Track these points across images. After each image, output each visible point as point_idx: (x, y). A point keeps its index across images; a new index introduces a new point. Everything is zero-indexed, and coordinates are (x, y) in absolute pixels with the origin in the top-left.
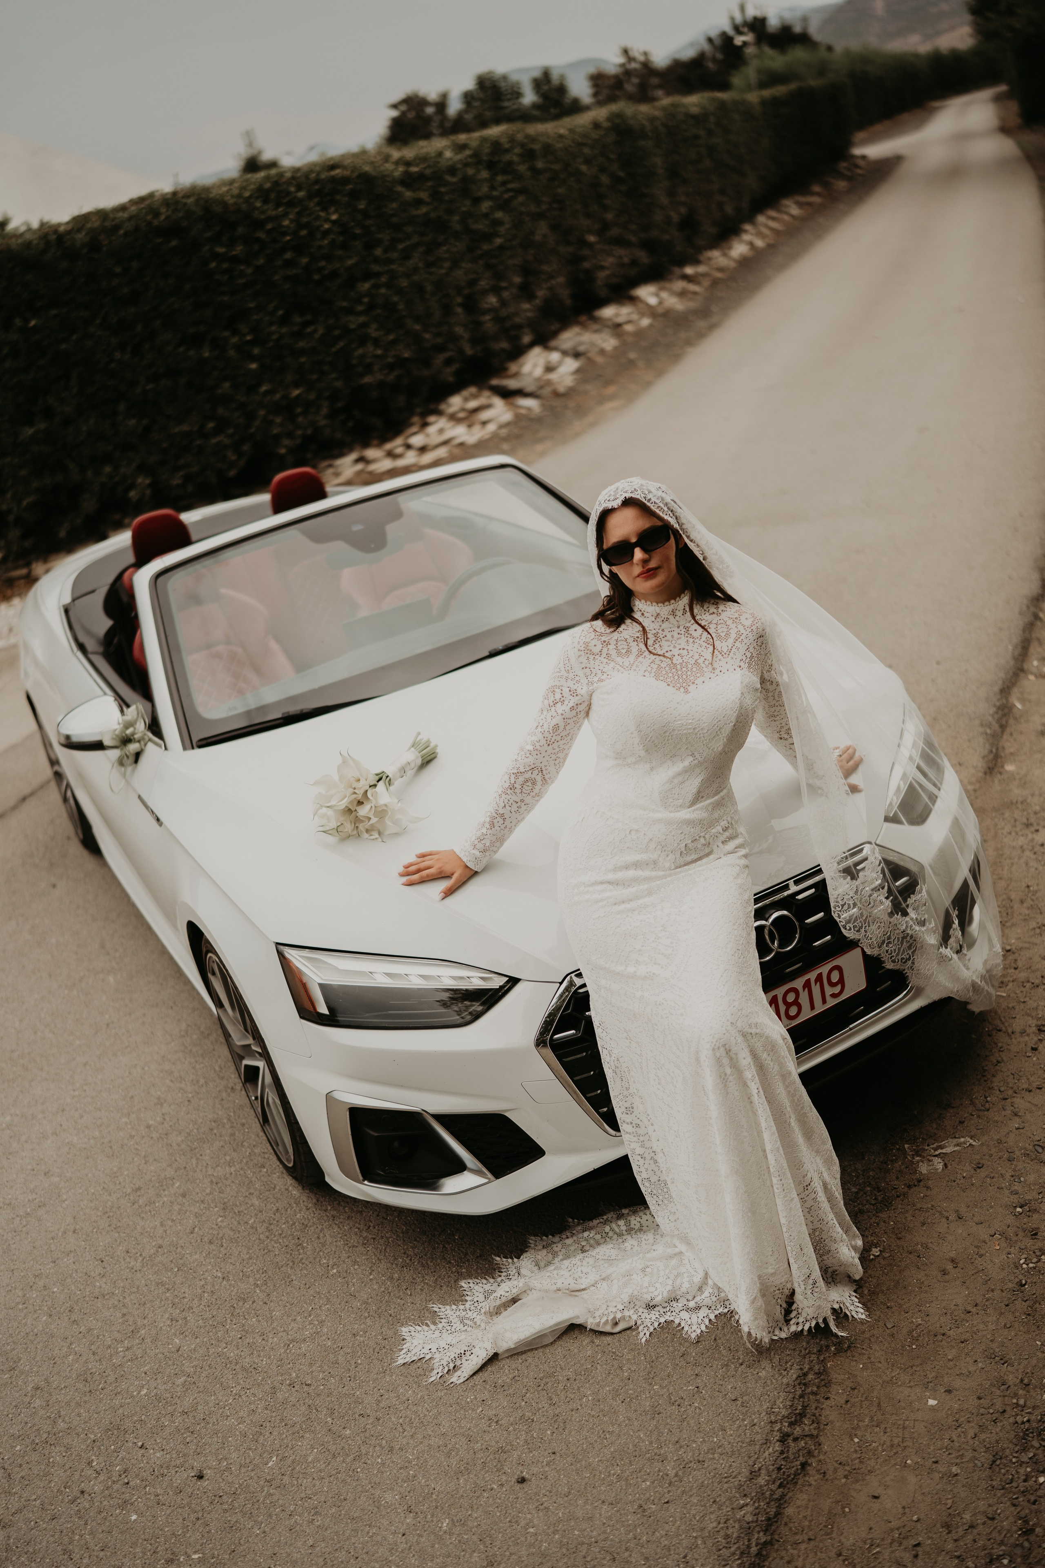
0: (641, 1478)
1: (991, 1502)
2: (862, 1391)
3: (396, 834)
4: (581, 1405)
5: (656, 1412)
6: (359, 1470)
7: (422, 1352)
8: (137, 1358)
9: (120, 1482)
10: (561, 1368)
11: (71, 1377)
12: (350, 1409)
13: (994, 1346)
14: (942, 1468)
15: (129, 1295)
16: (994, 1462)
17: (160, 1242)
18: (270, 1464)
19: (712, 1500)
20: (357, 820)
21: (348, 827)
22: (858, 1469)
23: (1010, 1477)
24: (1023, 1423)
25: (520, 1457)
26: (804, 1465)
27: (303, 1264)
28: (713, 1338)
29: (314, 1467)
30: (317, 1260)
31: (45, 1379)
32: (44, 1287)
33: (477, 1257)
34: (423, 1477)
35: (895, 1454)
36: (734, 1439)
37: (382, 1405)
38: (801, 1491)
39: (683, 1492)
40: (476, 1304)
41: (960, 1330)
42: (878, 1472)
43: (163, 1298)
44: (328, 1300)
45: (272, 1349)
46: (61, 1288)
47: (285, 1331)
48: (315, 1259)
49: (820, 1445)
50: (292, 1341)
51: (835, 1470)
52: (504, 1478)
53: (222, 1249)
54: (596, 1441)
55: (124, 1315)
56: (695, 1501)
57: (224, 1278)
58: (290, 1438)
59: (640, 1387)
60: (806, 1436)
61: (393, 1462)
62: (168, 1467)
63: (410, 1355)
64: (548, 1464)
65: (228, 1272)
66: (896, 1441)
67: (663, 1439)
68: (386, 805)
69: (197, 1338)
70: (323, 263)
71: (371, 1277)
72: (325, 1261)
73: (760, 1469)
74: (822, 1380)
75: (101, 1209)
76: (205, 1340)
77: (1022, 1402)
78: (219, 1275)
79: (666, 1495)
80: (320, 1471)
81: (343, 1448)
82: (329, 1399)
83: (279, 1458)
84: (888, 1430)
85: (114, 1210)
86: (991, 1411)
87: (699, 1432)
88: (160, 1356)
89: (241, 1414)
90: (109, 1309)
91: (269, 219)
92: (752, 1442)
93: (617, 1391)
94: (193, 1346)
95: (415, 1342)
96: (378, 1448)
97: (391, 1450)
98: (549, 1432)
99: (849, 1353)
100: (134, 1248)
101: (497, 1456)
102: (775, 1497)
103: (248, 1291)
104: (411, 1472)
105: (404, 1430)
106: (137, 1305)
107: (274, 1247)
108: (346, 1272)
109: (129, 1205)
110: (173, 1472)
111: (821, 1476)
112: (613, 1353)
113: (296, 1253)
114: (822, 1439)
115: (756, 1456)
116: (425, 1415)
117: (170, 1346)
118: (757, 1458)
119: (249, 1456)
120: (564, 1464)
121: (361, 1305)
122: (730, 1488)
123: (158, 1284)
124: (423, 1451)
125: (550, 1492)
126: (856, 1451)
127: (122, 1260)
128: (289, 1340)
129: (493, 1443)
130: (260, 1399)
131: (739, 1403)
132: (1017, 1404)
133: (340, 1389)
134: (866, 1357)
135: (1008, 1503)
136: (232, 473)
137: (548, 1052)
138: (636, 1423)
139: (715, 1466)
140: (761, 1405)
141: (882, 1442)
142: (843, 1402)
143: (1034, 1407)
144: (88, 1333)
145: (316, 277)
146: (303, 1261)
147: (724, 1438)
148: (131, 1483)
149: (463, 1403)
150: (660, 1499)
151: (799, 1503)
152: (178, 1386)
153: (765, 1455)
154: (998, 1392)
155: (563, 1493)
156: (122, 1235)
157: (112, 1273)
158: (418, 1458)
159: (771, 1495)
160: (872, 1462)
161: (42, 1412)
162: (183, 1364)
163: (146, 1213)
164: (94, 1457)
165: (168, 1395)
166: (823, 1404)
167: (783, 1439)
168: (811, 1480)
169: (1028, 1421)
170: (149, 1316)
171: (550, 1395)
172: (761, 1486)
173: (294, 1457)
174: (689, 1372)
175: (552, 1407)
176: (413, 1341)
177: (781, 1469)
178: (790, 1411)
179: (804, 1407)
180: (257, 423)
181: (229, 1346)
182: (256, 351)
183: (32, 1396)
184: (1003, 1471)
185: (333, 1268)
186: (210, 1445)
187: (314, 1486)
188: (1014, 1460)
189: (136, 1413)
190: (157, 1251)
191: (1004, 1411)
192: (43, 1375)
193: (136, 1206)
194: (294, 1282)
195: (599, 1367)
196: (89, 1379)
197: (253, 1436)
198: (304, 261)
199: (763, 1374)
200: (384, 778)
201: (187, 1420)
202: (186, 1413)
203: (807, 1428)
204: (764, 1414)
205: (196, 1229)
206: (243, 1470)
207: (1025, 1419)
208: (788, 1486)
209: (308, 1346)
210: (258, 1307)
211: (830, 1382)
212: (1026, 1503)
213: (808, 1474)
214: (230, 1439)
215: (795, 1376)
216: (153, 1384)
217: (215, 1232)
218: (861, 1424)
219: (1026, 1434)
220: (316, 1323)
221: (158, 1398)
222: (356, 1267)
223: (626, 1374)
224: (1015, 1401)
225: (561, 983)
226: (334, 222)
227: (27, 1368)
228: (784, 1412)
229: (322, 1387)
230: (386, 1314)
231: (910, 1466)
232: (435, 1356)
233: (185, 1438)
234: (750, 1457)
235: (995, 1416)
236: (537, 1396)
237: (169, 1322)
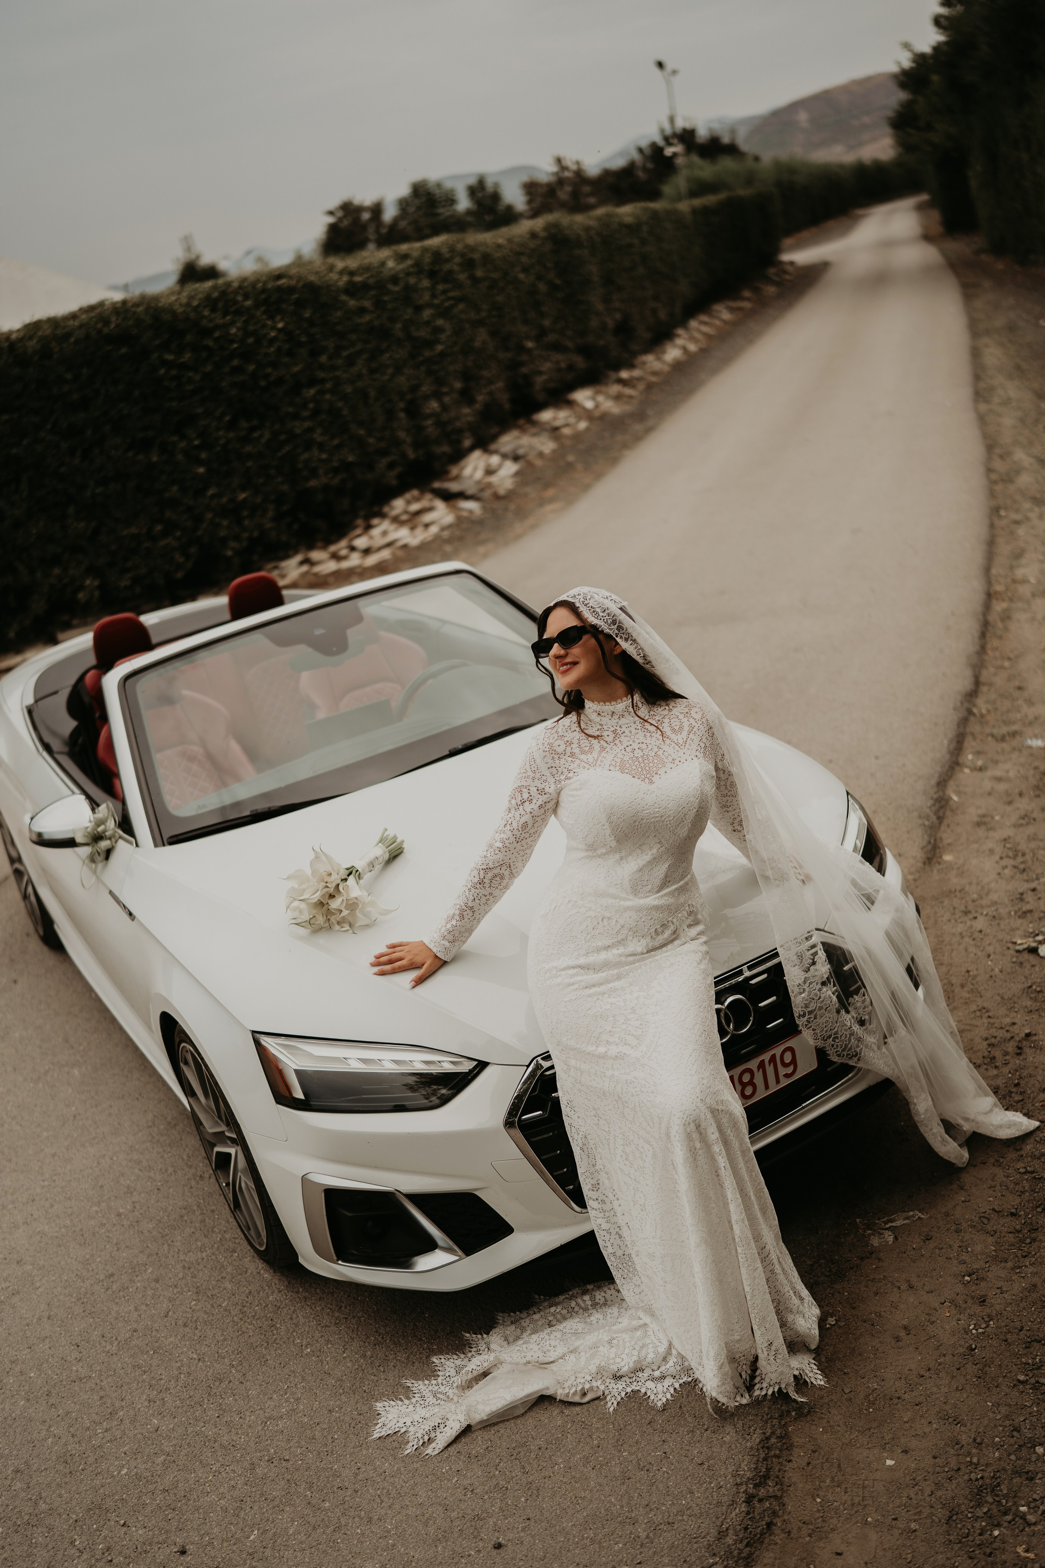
0: (613, 1540)
1: (948, 1555)
2: (822, 1453)
3: (367, 926)
4: (553, 1473)
5: (626, 1477)
6: (339, 1541)
7: (397, 1426)
8: (116, 1439)
9: (104, 1560)
10: (533, 1438)
11: (50, 1459)
12: (328, 1482)
13: (947, 1407)
14: (901, 1524)
15: (106, 1378)
16: (950, 1517)
17: (135, 1326)
18: (252, 1537)
19: (682, 1560)
20: (329, 913)
21: (321, 920)
22: (822, 1527)
23: (967, 1531)
24: (977, 1480)
25: (495, 1524)
26: (769, 1525)
27: (277, 1344)
28: (678, 1405)
29: (295, 1539)
30: (291, 1340)
31: (25, 1462)
32: (21, 1372)
33: (448, 1334)
34: (402, 1546)
35: (856, 1512)
36: (702, 1501)
37: (359, 1478)
38: (768, 1550)
39: (655, 1553)
40: (448, 1379)
41: (914, 1394)
42: (840, 1530)
43: (140, 1380)
44: (303, 1379)
45: (250, 1427)
46: (38, 1373)
47: (261, 1409)
48: (288, 1339)
49: (784, 1505)
50: (270, 1418)
51: (799, 1529)
52: (481, 1544)
53: (196, 1331)
54: (569, 1507)
55: (102, 1398)
56: (667, 1561)
57: (199, 1360)
58: (270, 1512)
59: (610, 1454)
60: (771, 1497)
61: (372, 1532)
62: (151, 1544)
63: (385, 1429)
64: (523, 1530)
65: (204, 1354)
66: (856, 1500)
67: (633, 1503)
68: (356, 898)
69: (175, 1418)
70: (269, 370)
71: (345, 1355)
72: (298, 1341)
73: (727, 1529)
74: (784, 1444)
75: (74, 1295)
76: (183, 1419)
77: (975, 1460)
78: (195, 1356)
79: (638, 1556)
80: (301, 1543)
81: (323, 1520)
82: (307, 1473)
83: (260, 1531)
84: (849, 1490)
85: (88, 1296)
86: (947, 1469)
87: (668, 1495)
88: (139, 1436)
89: (221, 1490)
90: (86, 1392)
91: (217, 327)
92: (719, 1504)
93: (587, 1458)
94: (171, 1426)
95: (390, 1417)
96: (357, 1519)
97: (370, 1520)
98: (523, 1499)
99: (809, 1418)
100: (109, 1333)
101: (473, 1524)
102: (743, 1555)
103: (224, 1371)
104: (390, 1542)
105: (382, 1502)
106: (114, 1387)
107: (248, 1328)
108: (320, 1351)
109: (103, 1291)
110: (156, 1548)
111: (786, 1535)
112: (582, 1422)
113: (270, 1334)
114: (785, 1500)
115: (724, 1517)
116: (402, 1487)
117: (149, 1427)
118: (725, 1519)
119: (230, 1531)
120: (539, 1530)
121: (336, 1382)
122: (700, 1548)
123: (134, 1367)
124: (402, 1521)
125: (527, 1556)
126: (818, 1511)
127: (97, 1344)
128: (266, 1417)
129: (469, 1511)
130: (240, 1475)
131: (705, 1466)
132: (970, 1462)
133: (318, 1464)
134: (825, 1421)
135: (966, 1556)
136: (180, 575)
137: (517, 1133)
138: (607, 1489)
139: (684, 1527)
140: (727, 1469)
141: (843, 1501)
142: (804, 1464)
143: (987, 1465)
144: (66, 1415)
145: (263, 383)
146: (277, 1341)
147: (692, 1500)
148: (114, 1561)
149: (439, 1473)
150: (632, 1561)
151: (765, 1561)
152: (158, 1465)
153: (732, 1515)
154: (952, 1452)
155: (539, 1557)
156: (97, 1320)
157: (89, 1357)
158: (396, 1527)
159: (739, 1554)
160: (834, 1521)
161: (23, 1494)
162: (163, 1444)
163: (120, 1298)
164: (76, 1537)
165: (148, 1474)
166: (785, 1466)
167: (749, 1499)
168: (777, 1539)
169: (982, 1478)
170: (127, 1398)
171: (523, 1463)
172: (729, 1545)
173: (275, 1530)
174: (657, 1439)
175: (525, 1476)
176: (388, 1415)
177: (748, 1529)
178: (754, 1473)
179: (768, 1470)
180: (204, 525)
181: (207, 1425)
182: (203, 455)
183: (13, 1479)
184: (959, 1526)
185: (306, 1347)
186: (192, 1522)
187: (296, 1557)
188: (969, 1515)
189: (117, 1492)
190: (133, 1335)
191: (959, 1469)
192: (22, 1458)
193: (110, 1292)
194: (269, 1362)
195: (569, 1436)
196: (69, 1461)
197: (234, 1511)
198: (251, 368)
199: (727, 1438)
200: (354, 872)
201: (168, 1498)
202: (167, 1491)
203: (771, 1490)
204: (730, 1476)
205: (170, 1313)
206: (225, 1544)
207: (979, 1476)
208: (755, 1545)
209: (285, 1423)
210: (235, 1387)
211: (792, 1445)
212: (982, 1556)
213: (774, 1533)
214: (212, 1514)
215: (758, 1440)
216: (133, 1464)
217: (189, 1316)
218: (822, 1484)
219: (980, 1490)
220: (292, 1400)
221: (139, 1477)
222: (330, 1346)
223: (596, 1442)
224: (968, 1459)
225: (528, 1066)
226: (280, 330)
227: (6, 1452)
228: (749, 1474)
229: (300, 1462)
230: (360, 1390)
231: (870, 1523)
232: (409, 1430)
233: (167, 1515)
234: (717, 1518)
235: (951, 1473)
236: (511, 1465)
237: (146, 1404)
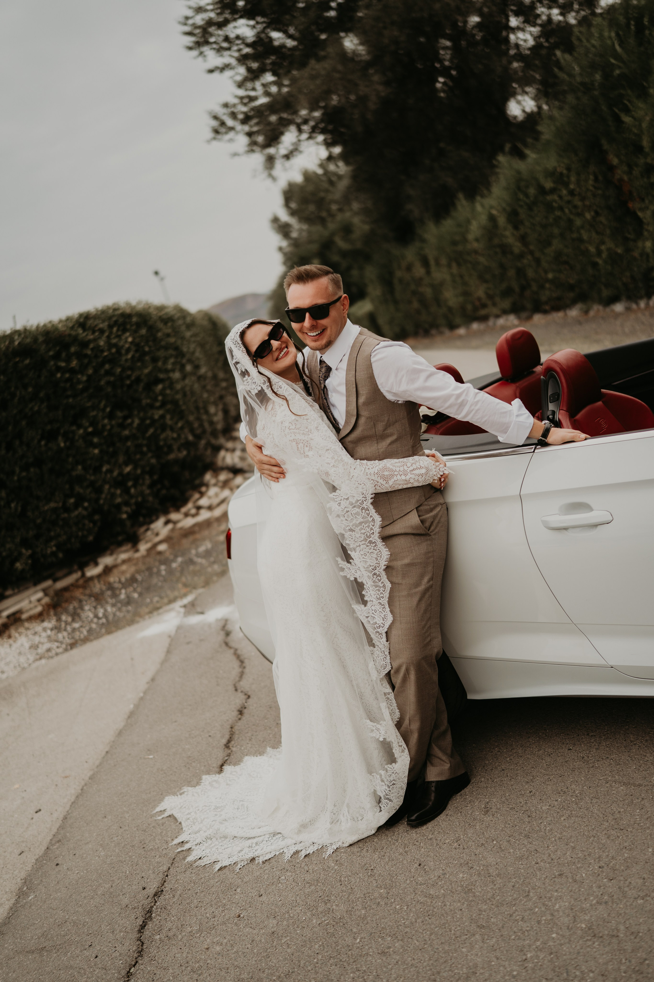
180: (103, 496)
